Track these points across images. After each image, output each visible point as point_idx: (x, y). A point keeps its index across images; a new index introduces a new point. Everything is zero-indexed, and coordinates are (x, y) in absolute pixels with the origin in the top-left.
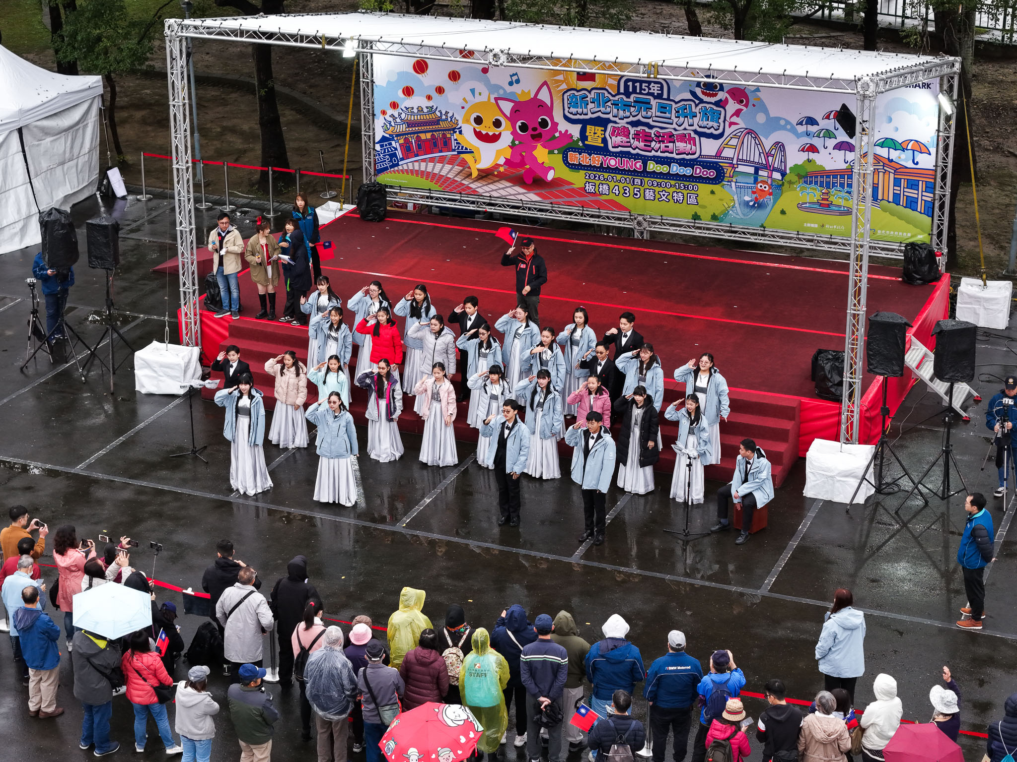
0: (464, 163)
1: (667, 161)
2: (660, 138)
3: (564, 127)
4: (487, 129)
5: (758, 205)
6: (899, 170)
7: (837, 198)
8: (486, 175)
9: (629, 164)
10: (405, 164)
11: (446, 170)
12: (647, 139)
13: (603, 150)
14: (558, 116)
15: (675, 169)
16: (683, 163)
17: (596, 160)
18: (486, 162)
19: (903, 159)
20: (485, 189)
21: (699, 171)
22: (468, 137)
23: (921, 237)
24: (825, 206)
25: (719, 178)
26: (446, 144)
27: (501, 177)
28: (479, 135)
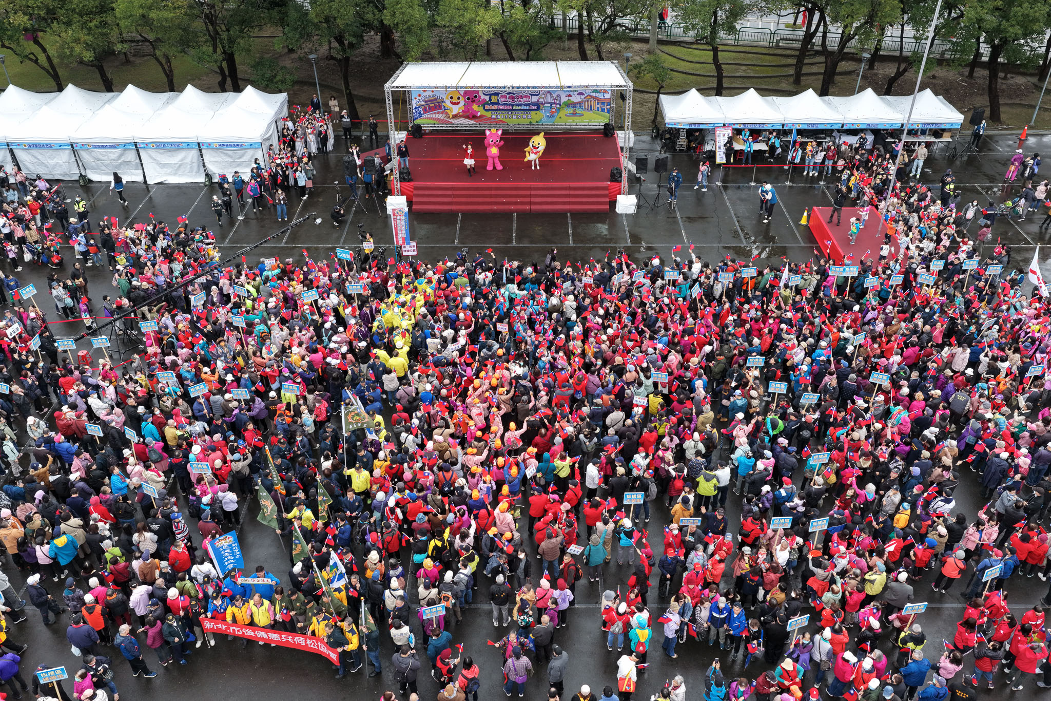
0: (447, 113)
1: (520, 105)
2: (517, 97)
3: (483, 97)
4: (454, 100)
5: (552, 116)
6: (599, 99)
7: (579, 111)
8: (455, 116)
9: (507, 107)
10: (424, 116)
11: (440, 116)
12: (513, 98)
13: (498, 104)
14: (481, 94)
15: (523, 107)
16: (526, 105)
17: (495, 107)
18: (455, 112)
19: (600, 96)
20: (455, 122)
21: (531, 107)
22: (448, 104)
23: (607, 121)
24: (574, 114)
25: (538, 109)
26: (440, 107)
27: (461, 116)
28: (452, 103)
